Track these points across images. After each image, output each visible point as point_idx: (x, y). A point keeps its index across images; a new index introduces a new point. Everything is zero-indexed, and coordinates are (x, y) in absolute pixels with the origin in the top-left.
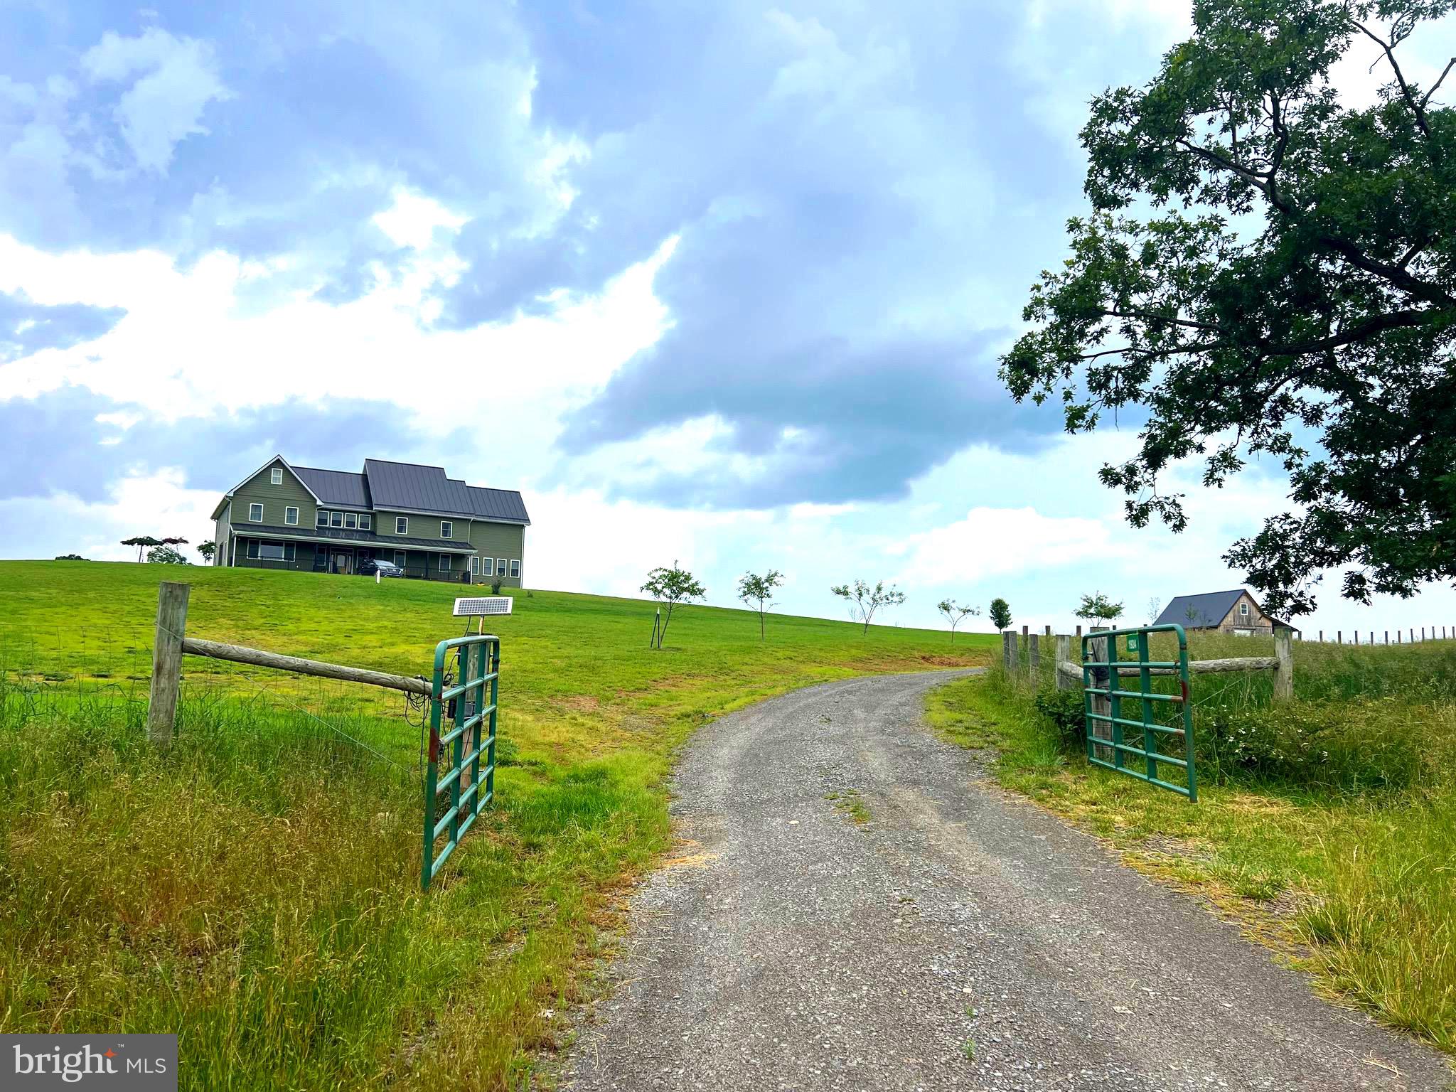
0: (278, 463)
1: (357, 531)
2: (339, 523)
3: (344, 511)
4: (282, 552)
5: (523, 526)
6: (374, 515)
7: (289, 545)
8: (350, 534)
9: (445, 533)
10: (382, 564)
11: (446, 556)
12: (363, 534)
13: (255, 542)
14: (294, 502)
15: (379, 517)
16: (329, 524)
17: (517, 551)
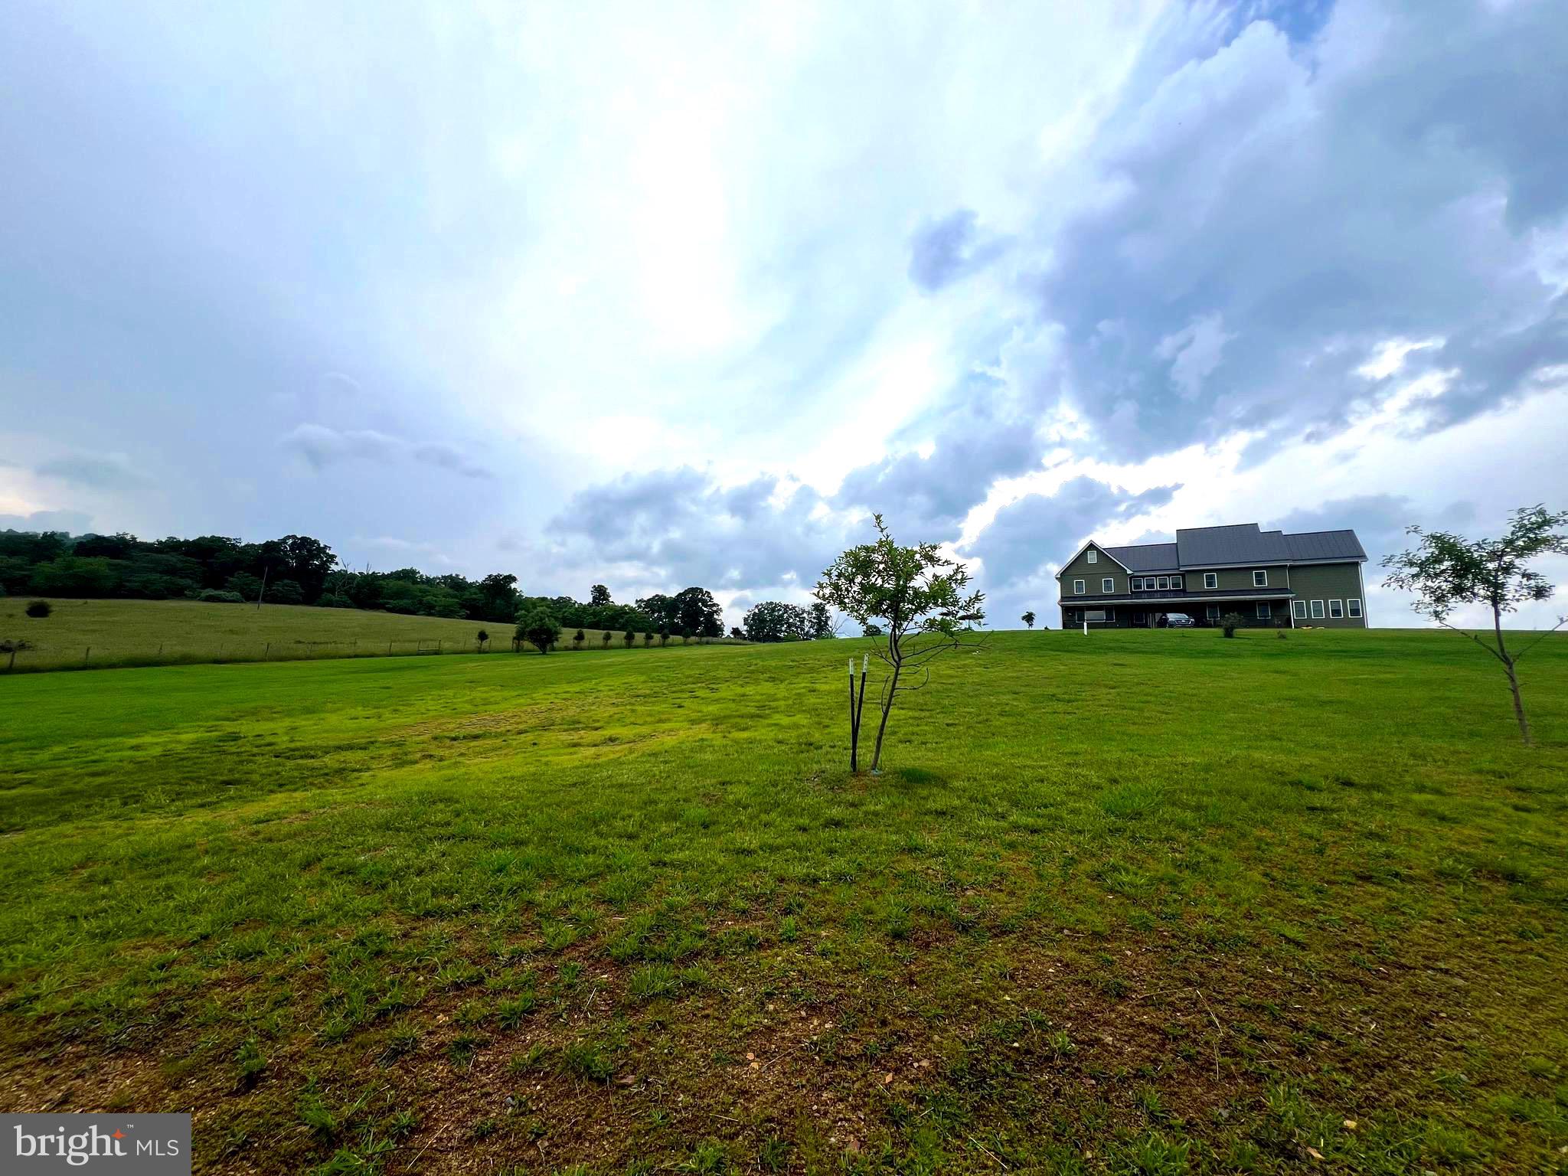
0: (1091, 546)
1: (1170, 591)
2: (1152, 586)
3: (1156, 576)
4: (1102, 614)
5: (1357, 564)
6: (1183, 576)
7: (1108, 609)
8: (1164, 594)
9: (1260, 581)
10: (1172, 617)
11: (1263, 603)
12: (1176, 593)
13: (1081, 609)
14: (1109, 574)
15: (1187, 577)
16: (1144, 588)
17: (1356, 591)
